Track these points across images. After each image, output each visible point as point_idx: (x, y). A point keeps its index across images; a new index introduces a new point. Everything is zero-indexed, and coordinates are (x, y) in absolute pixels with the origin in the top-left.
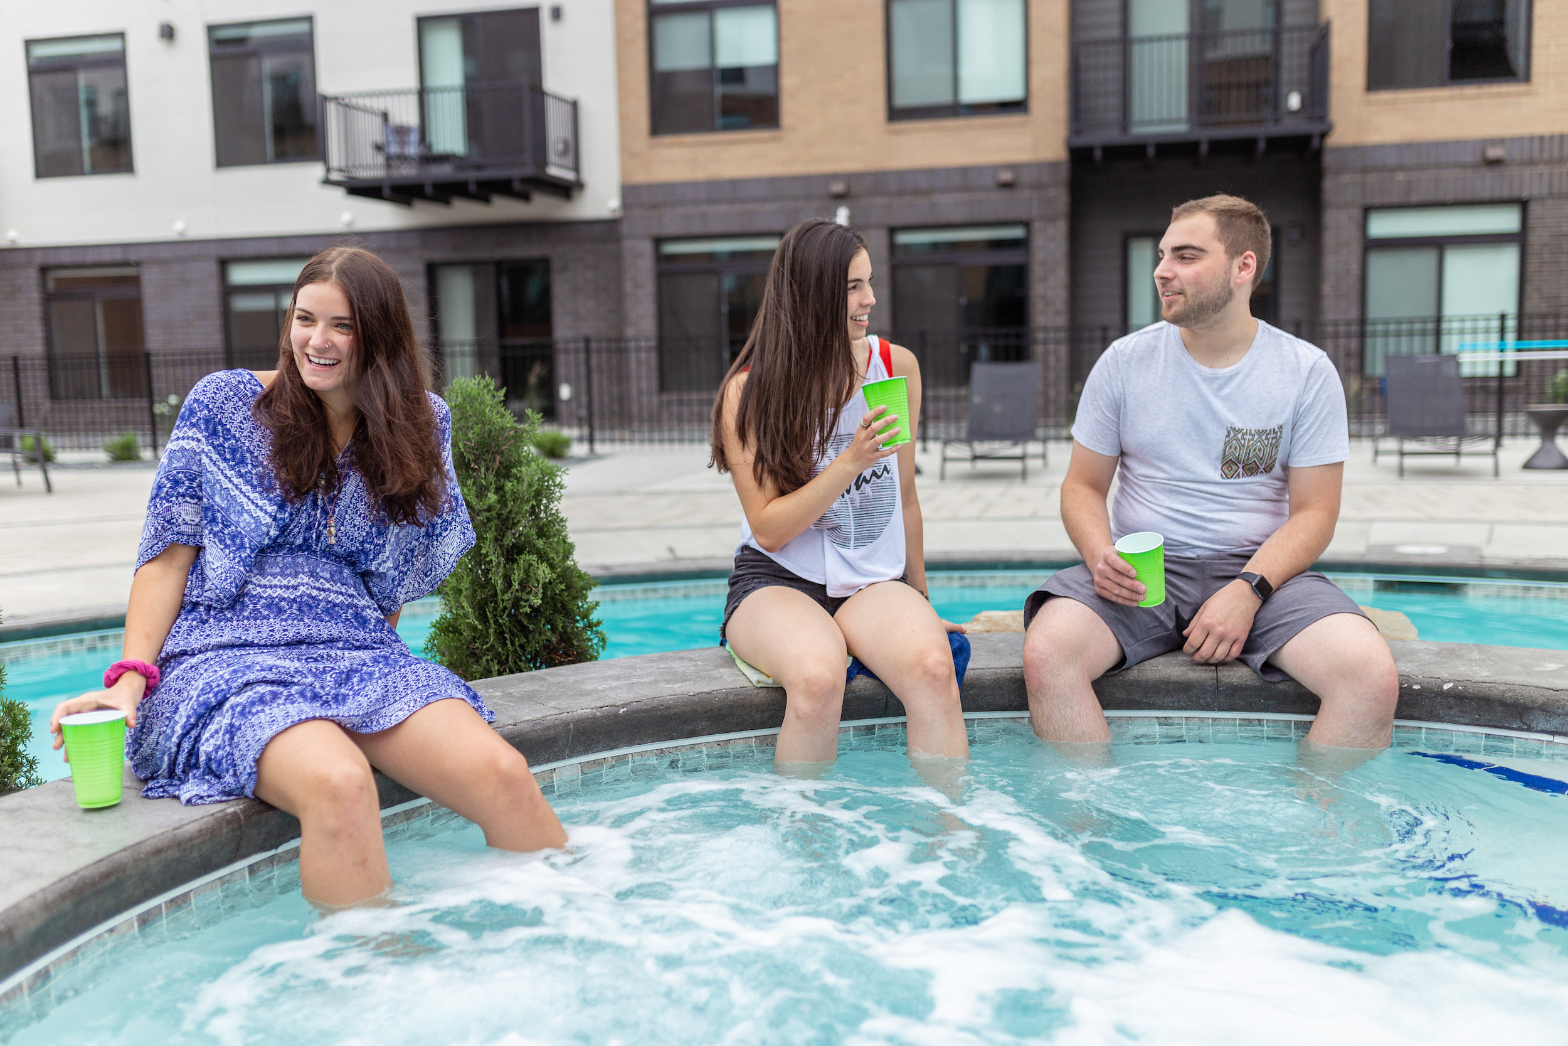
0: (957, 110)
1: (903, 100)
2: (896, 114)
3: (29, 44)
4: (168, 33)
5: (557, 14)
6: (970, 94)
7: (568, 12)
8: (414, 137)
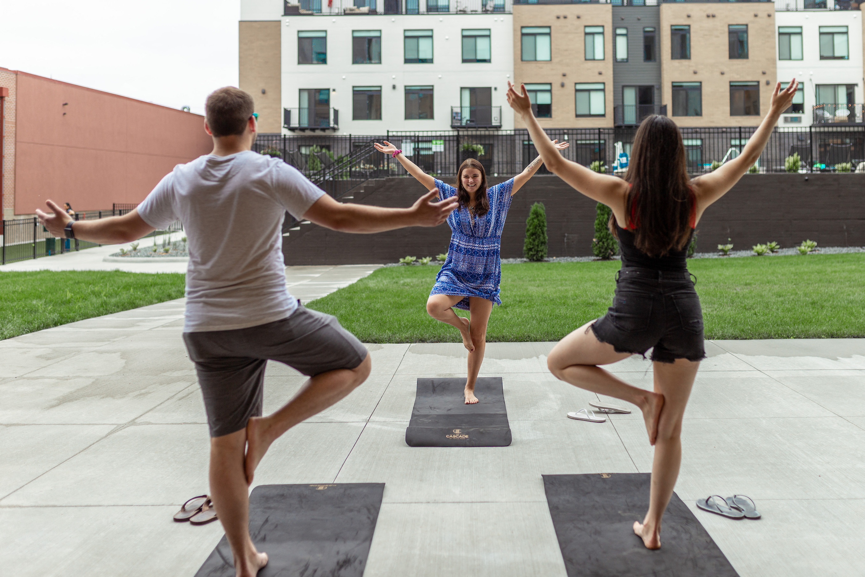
0: (590, 116)
1: (578, 113)
2: (577, 116)
3: (353, 87)
4: (394, 87)
5: (496, 89)
6: (593, 112)
7: (498, 89)
8: (459, 115)
